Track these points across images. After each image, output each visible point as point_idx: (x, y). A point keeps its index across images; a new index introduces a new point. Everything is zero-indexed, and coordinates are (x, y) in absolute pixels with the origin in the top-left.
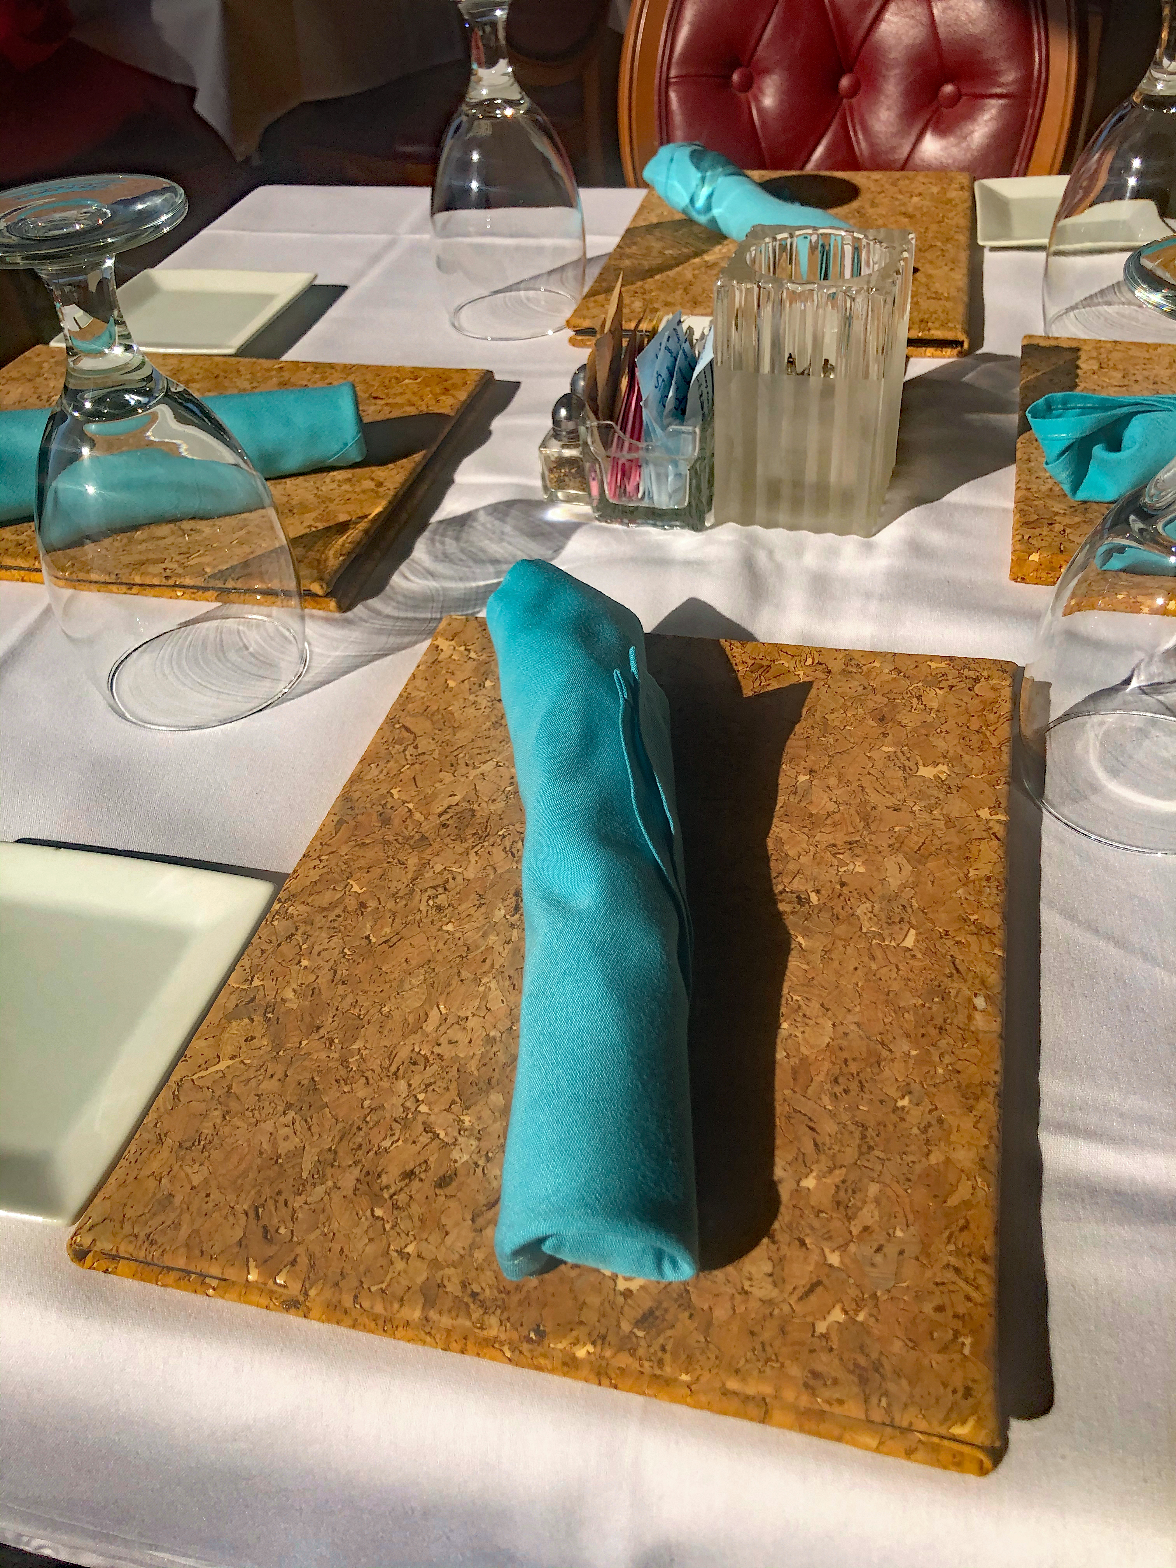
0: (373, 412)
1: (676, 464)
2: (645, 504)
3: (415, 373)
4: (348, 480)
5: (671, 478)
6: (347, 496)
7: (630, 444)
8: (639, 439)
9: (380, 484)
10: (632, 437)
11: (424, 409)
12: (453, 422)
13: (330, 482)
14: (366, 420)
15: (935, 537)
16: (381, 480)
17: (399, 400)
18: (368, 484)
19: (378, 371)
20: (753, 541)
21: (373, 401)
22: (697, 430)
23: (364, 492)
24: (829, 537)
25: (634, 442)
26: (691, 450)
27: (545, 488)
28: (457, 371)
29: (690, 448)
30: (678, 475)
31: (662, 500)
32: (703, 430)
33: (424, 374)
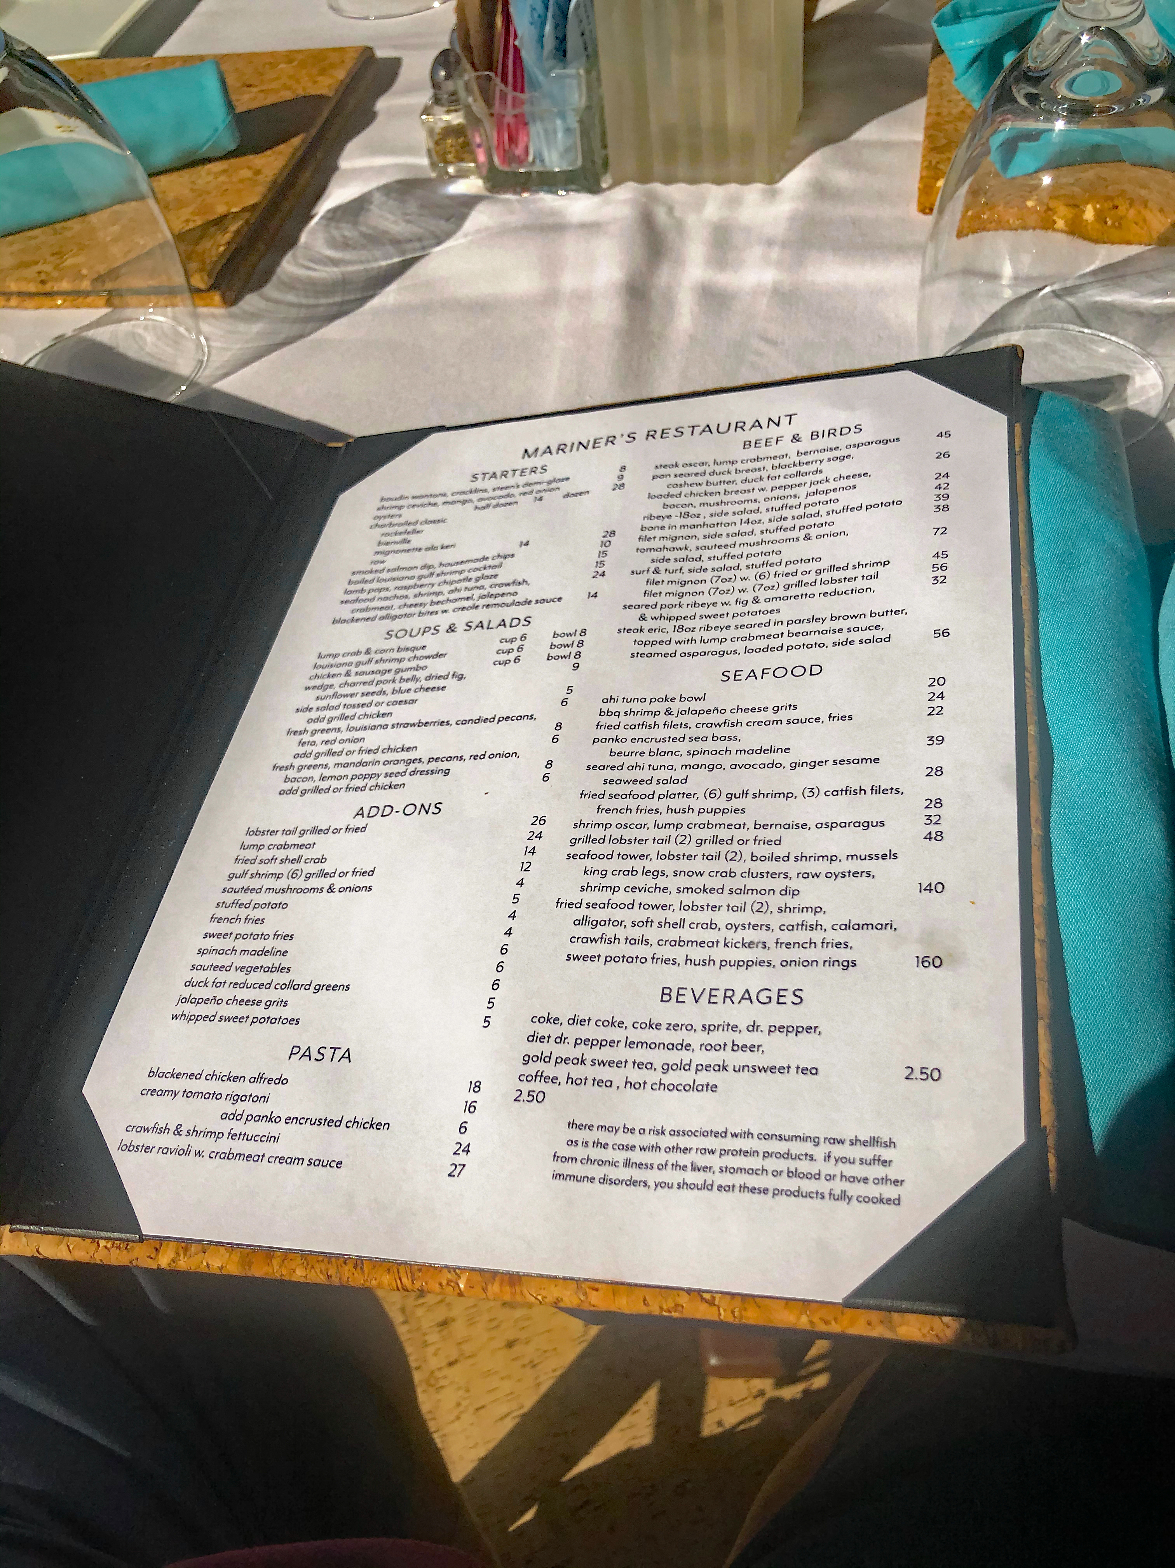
0: (245, 102)
1: (562, 115)
2: (537, 168)
3: (290, 56)
4: (225, 171)
5: (560, 135)
6: (225, 187)
7: (514, 98)
8: (522, 91)
9: (258, 172)
10: (515, 89)
11: (301, 93)
12: (334, 101)
13: (206, 175)
14: (239, 109)
15: (842, 178)
16: (259, 167)
17: (274, 85)
18: (246, 173)
19: (250, 58)
20: (653, 198)
21: (246, 89)
22: (582, 72)
23: (242, 181)
24: (733, 187)
25: (518, 94)
26: (577, 98)
27: (433, 165)
28: (335, 50)
29: (576, 96)
30: (568, 131)
31: (555, 162)
32: (588, 72)
33: (300, 57)
